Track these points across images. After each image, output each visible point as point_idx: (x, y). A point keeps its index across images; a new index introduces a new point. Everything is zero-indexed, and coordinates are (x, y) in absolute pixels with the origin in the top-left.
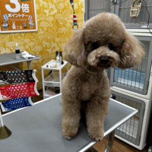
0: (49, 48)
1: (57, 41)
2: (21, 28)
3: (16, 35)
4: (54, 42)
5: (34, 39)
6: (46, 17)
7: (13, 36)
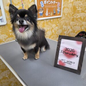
0: (66, 31)
1: (71, 24)
2: (52, 15)
3: (47, 21)
4: (69, 25)
5: (58, 24)
6: (68, 4)
7: (45, 22)
